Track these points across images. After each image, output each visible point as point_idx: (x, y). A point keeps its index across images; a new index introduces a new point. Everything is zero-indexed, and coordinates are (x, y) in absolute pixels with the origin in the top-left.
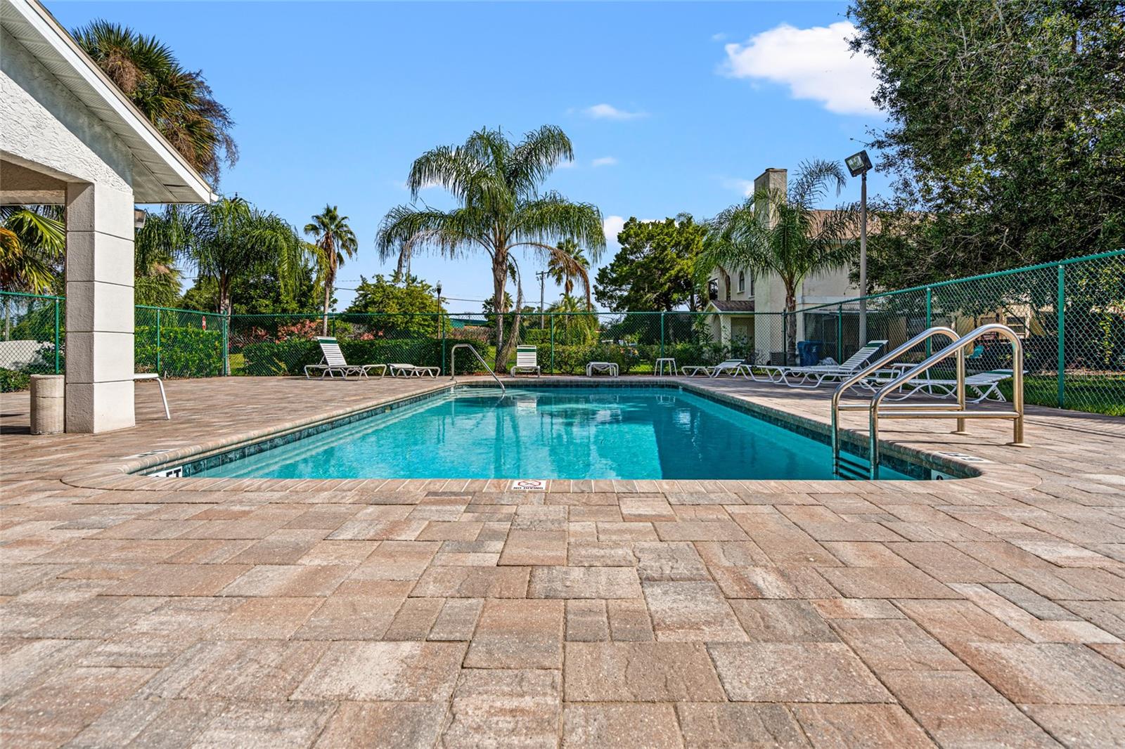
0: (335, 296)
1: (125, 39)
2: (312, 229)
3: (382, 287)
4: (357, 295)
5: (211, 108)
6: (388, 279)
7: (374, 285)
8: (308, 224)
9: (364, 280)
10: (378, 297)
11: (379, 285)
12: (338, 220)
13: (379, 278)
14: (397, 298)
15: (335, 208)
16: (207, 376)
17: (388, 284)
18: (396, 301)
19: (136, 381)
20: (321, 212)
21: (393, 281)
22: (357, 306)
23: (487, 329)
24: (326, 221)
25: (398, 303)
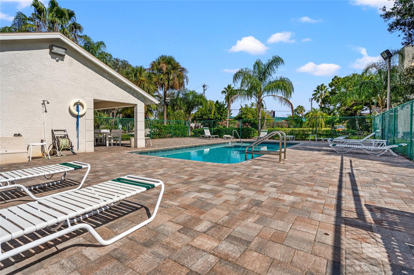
0: (231, 112)
1: (165, 57)
2: (224, 92)
3: (247, 108)
4: (239, 112)
5: (183, 70)
6: (249, 105)
7: (245, 108)
8: (222, 91)
9: (242, 106)
10: (245, 112)
11: (246, 108)
12: (231, 88)
13: (246, 105)
14: (251, 112)
15: (231, 85)
16: (184, 137)
17: (249, 107)
18: (251, 113)
19: (145, 139)
20: (226, 87)
21: (251, 106)
22: (239, 115)
23: (286, 121)
24: (228, 89)
25: (252, 114)
